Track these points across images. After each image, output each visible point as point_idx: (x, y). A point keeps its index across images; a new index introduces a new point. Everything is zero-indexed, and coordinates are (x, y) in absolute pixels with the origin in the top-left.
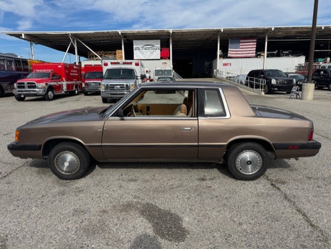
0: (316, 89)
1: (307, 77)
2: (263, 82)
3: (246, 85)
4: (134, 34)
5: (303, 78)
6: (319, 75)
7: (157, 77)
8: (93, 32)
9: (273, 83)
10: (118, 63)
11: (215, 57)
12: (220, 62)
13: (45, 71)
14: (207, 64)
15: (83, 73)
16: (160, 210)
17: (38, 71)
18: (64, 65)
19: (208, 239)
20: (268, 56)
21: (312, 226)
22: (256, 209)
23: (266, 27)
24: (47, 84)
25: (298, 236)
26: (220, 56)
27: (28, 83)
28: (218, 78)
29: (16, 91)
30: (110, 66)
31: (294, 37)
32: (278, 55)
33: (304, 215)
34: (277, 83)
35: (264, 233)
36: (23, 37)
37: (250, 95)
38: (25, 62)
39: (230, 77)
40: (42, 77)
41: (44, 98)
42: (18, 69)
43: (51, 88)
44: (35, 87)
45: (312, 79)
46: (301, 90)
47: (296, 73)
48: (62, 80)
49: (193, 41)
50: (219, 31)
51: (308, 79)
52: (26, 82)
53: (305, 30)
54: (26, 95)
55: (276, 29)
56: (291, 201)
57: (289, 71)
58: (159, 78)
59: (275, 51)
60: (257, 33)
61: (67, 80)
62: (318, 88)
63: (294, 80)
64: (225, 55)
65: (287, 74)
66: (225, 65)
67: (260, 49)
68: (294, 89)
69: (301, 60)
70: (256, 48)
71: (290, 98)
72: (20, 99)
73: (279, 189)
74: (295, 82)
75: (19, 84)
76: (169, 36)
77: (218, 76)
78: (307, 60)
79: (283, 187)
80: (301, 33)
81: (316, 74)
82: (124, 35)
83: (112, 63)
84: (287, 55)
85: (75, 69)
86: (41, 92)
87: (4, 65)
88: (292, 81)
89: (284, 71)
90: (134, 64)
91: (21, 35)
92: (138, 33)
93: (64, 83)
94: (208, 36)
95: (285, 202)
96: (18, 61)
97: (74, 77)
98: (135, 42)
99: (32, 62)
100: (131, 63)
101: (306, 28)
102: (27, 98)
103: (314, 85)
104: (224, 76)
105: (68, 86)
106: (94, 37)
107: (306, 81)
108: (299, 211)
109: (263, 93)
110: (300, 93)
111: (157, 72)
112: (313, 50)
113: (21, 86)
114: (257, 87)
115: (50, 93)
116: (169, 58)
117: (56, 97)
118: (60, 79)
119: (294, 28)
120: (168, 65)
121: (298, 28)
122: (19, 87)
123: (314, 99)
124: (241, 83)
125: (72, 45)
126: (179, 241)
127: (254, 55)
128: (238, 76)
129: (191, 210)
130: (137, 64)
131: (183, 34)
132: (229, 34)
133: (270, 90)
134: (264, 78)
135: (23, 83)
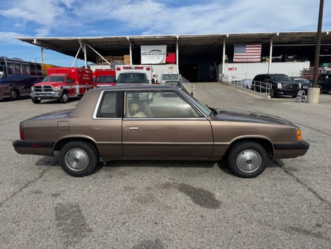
0: (321, 93)
1: (312, 81)
2: (269, 86)
3: (252, 89)
4: (141, 39)
5: (308, 82)
6: (324, 79)
7: (164, 82)
8: (102, 37)
9: (279, 87)
10: (130, 68)
11: (221, 62)
12: (225, 67)
13: (59, 75)
14: (211, 68)
15: (94, 77)
16: (194, 188)
17: (53, 75)
18: (77, 70)
19: (238, 207)
20: (272, 62)
21: (322, 200)
22: (274, 188)
23: (271, 32)
24: (62, 88)
25: (310, 206)
26: (226, 61)
27: (45, 87)
28: (223, 83)
29: (33, 94)
30: (123, 71)
31: (299, 42)
32: (283, 60)
33: (314, 192)
34: (283, 87)
35: (283, 204)
36: (35, 42)
37: (256, 99)
38: (39, 66)
39: (236, 81)
40: (57, 81)
41: (59, 101)
42: (33, 74)
43: (65, 91)
44: (51, 90)
45: (318, 84)
46: (306, 94)
47: (301, 77)
48: (75, 84)
49: (198, 46)
50: (224, 36)
51: (313, 83)
52: (43, 86)
53: (309, 35)
54: (42, 98)
55: (281, 34)
56: (303, 184)
57: (294, 76)
58: (167, 82)
59: (279, 56)
60: (262, 39)
61: (80, 84)
62: (323, 92)
63: (300, 84)
64: (230, 60)
65: (292, 78)
66: (230, 69)
67: (265, 54)
68: (300, 93)
69: (306, 65)
70: (262, 52)
71: (296, 102)
72: (36, 101)
73: (291, 174)
74: (300, 87)
75: (36, 87)
76: (176, 41)
77: (224, 80)
78: (312, 65)
79: (295, 173)
80: (306, 38)
81: (322, 78)
82: (132, 41)
83: (124, 68)
84: (292, 60)
85: (87, 73)
86: (57, 95)
87: (20, 70)
88: (297, 85)
89: (290, 76)
90: (145, 68)
91: (33, 40)
92: (146, 38)
93: (77, 87)
94: (213, 42)
95: (298, 184)
96: (32, 65)
97: (86, 81)
98: (142, 47)
99: (45, 66)
100: (142, 68)
101: (311, 33)
102: (42, 101)
103: (319, 89)
104: (230, 80)
105: (81, 89)
106: (102, 42)
107: (311, 85)
108: (310, 190)
109: (269, 97)
110: (306, 97)
111: (164, 77)
112: (318, 55)
113: (38, 89)
114: (263, 91)
115: (65, 96)
116: (175, 63)
117: (70, 100)
118: (73, 82)
119: (298, 33)
120: (175, 69)
121: (302, 33)
122: (36, 90)
123: (319, 102)
124: (247, 87)
125: (81, 50)
126: (215, 208)
127: (260, 60)
128: (244, 80)
129: (220, 188)
130: (148, 69)
131: (189, 39)
132: (234, 39)
133: (276, 94)
134: (270, 82)
135: (40, 87)
